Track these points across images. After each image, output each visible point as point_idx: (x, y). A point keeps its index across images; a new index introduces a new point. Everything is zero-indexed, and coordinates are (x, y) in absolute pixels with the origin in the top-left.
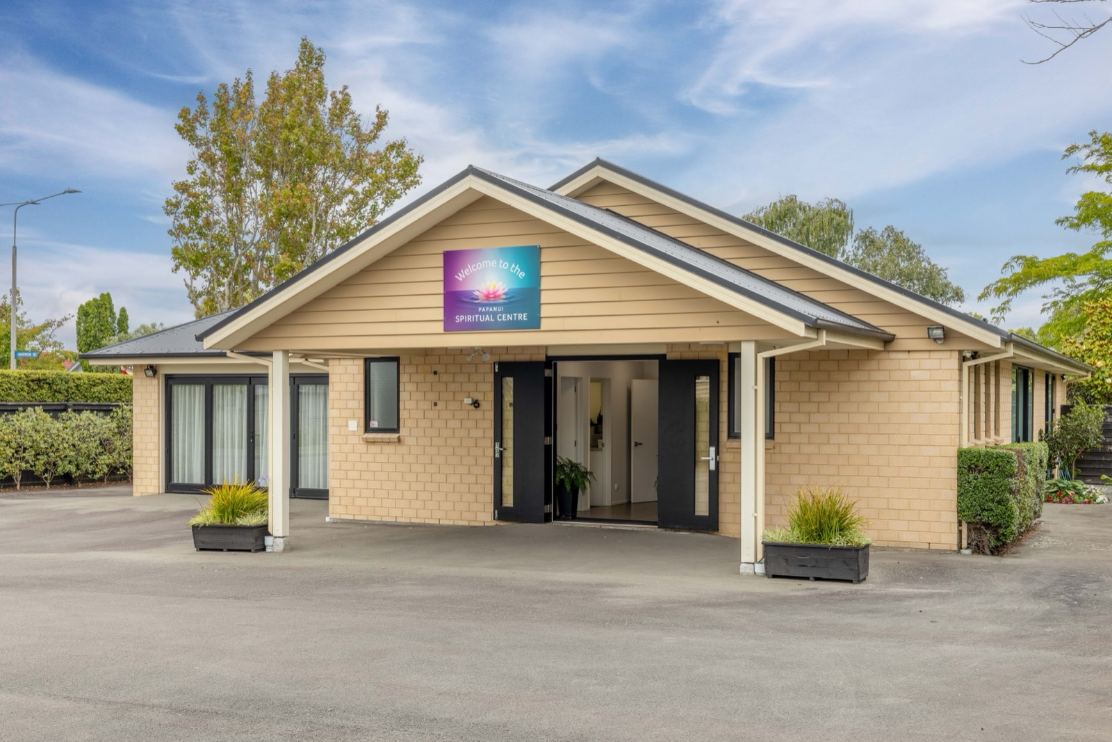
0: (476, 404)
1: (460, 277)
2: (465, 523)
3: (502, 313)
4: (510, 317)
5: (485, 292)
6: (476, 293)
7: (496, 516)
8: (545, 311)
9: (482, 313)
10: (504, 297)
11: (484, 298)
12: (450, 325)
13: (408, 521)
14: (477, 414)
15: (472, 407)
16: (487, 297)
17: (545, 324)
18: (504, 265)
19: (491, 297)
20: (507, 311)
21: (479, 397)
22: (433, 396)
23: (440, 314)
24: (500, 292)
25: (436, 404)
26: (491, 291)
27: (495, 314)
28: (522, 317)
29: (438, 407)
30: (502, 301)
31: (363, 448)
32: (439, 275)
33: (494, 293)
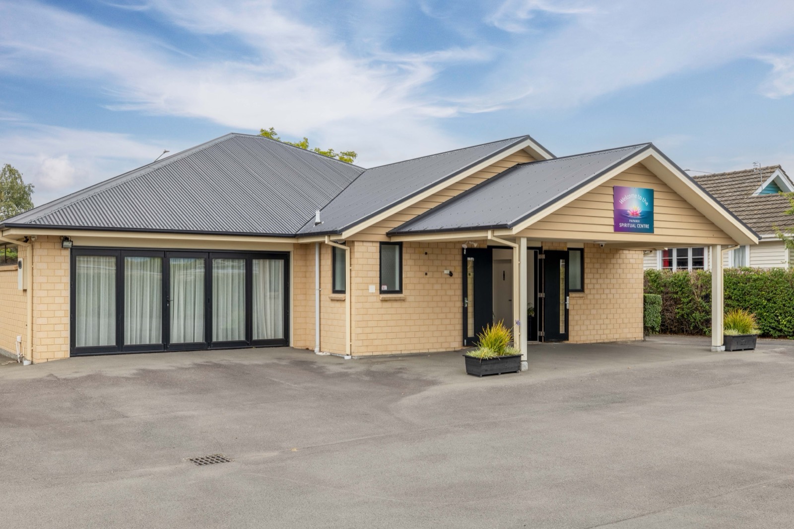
0: (451, 274)
1: (622, 201)
2: (444, 350)
3: (639, 223)
4: (642, 226)
5: (632, 212)
6: (628, 212)
7: (465, 343)
8: (656, 224)
9: (631, 223)
10: (640, 215)
11: (631, 214)
12: (617, 229)
13: (409, 352)
14: (451, 280)
15: (449, 276)
16: (633, 214)
17: (656, 231)
18: (640, 198)
19: (635, 214)
20: (642, 223)
21: (452, 270)
22: (424, 269)
23: (612, 222)
24: (638, 212)
25: (426, 274)
26: (635, 211)
27: (636, 224)
28: (647, 226)
29: (427, 276)
30: (639, 217)
31: (380, 304)
32: (611, 199)
33: (636, 212)
